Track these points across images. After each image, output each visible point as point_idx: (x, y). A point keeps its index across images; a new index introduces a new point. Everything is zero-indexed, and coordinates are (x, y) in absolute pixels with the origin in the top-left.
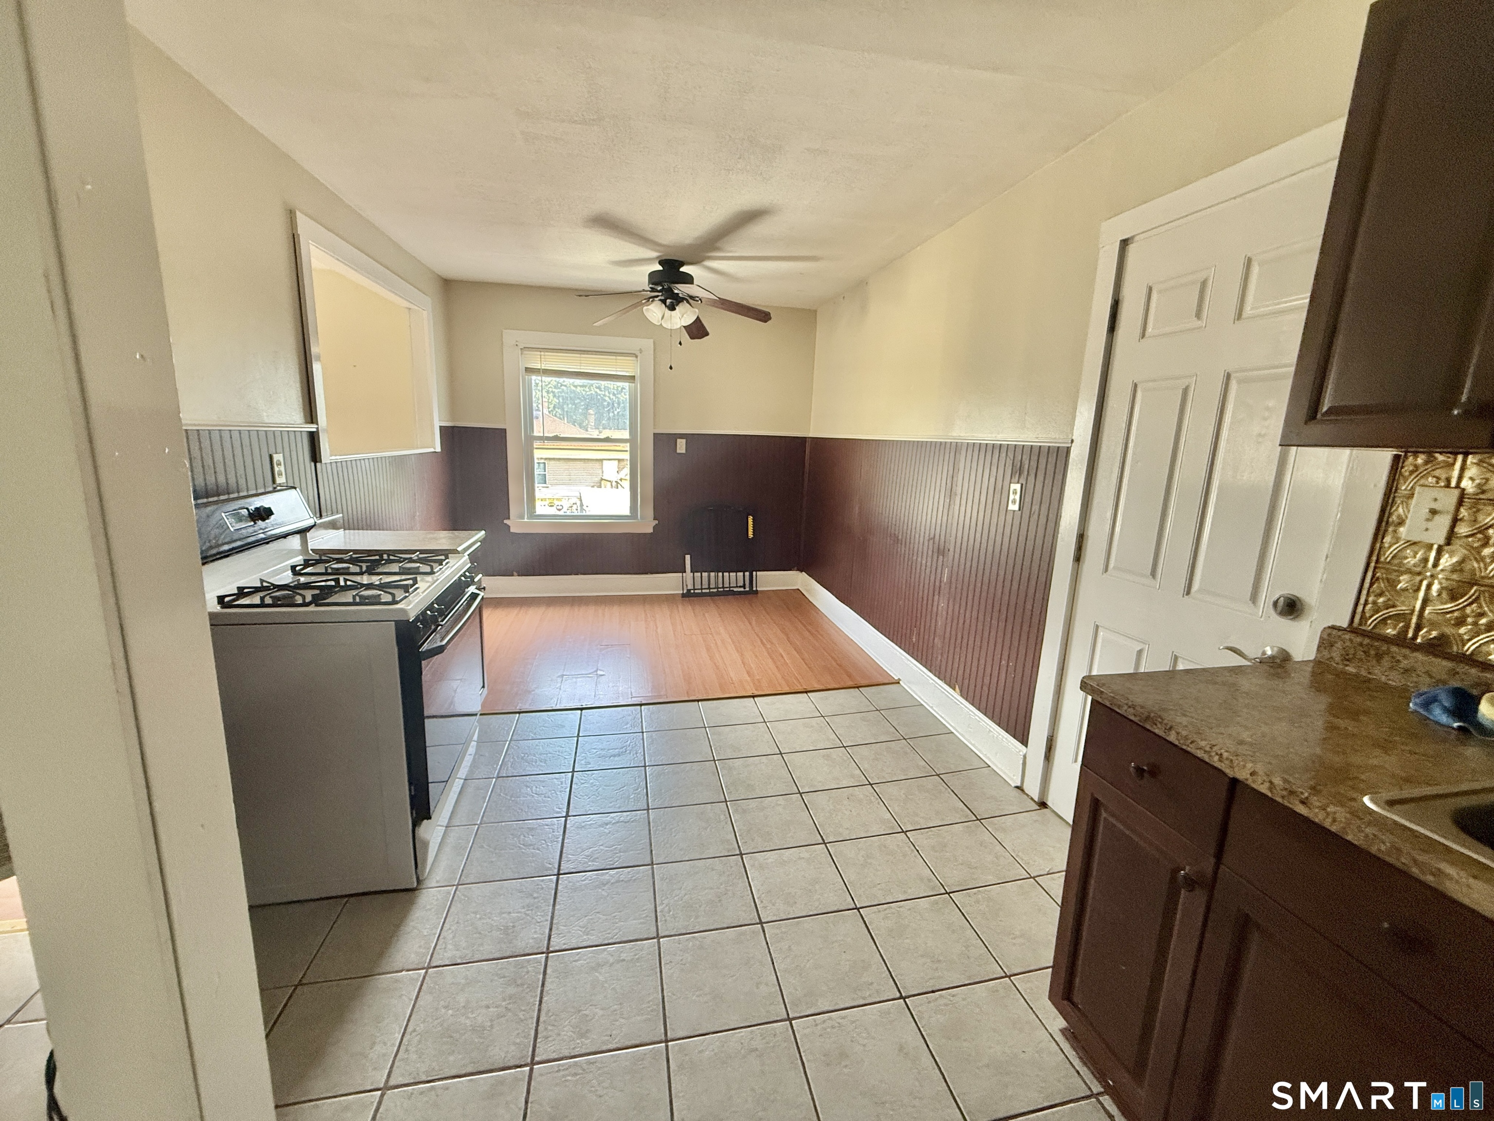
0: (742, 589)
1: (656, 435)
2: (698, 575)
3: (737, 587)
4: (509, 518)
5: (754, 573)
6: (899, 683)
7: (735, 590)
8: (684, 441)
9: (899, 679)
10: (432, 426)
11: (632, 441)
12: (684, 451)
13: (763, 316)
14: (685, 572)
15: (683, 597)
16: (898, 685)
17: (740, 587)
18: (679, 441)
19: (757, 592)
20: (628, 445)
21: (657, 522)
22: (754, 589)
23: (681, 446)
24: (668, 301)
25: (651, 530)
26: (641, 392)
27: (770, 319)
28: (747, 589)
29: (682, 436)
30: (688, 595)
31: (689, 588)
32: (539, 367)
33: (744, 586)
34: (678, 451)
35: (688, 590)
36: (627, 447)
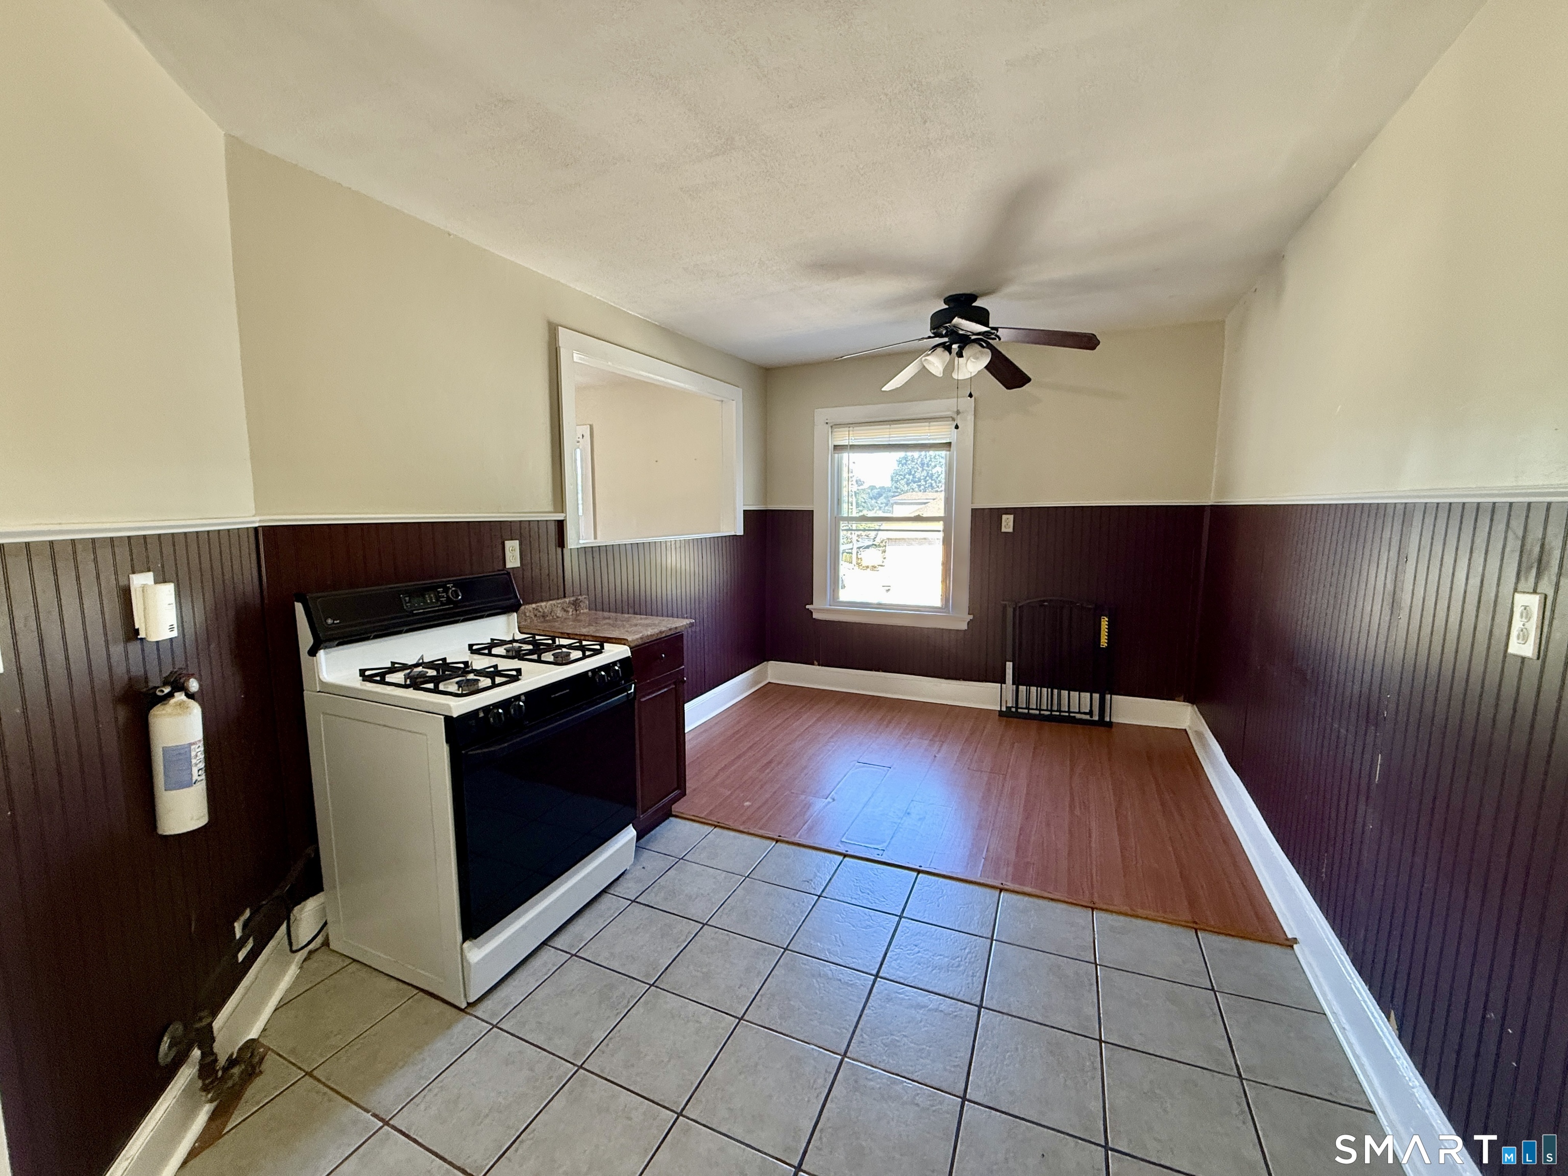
0: (1088, 717)
1: (974, 511)
2: (1023, 688)
3: (1079, 712)
4: (812, 603)
5: (1108, 697)
6: (1292, 947)
7: (1078, 716)
8: (1011, 517)
9: (1295, 940)
10: (734, 510)
11: (946, 520)
12: (1011, 530)
13: (1088, 342)
14: (1005, 683)
15: (999, 715)
16: (1289, 951)
17: (1085, 713)
18: (1004, 517)
19: (1110, 724)
20: (941, 523)
21: (971, 617)
22: (1107, 719)
23: (1008, 524)
24: (955, 346)
25: (964, 626)
26: (957, 460)
27: (1099, 343)
28: (1096, 718)
29: (1007, 511)
30: (1008, 715)
31: (1010, 705)
32: (847, 444)
33: (1091, 713)
34: (1004, 530)
35: (1007, 707)
36: (940, 525)
